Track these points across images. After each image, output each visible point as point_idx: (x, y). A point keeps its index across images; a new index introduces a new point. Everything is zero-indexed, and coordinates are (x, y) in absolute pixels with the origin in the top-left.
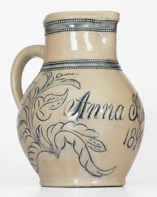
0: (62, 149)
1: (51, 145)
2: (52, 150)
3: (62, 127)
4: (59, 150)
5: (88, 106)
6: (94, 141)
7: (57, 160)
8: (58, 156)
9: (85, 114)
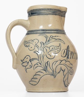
0: (58, 73)
1: (53, 71)
2: (53, 74)
3: (61, 62)
4: (57, 74)
5: (70, 52)
6: (71, 69)
7: (54, 78)
8: (55, 77)
9: (69, 56)
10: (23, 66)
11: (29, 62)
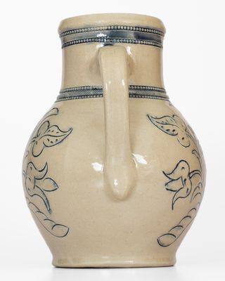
10: (167, 189)
11: (188, 179)
